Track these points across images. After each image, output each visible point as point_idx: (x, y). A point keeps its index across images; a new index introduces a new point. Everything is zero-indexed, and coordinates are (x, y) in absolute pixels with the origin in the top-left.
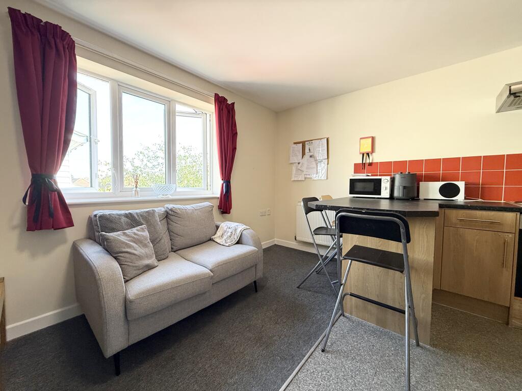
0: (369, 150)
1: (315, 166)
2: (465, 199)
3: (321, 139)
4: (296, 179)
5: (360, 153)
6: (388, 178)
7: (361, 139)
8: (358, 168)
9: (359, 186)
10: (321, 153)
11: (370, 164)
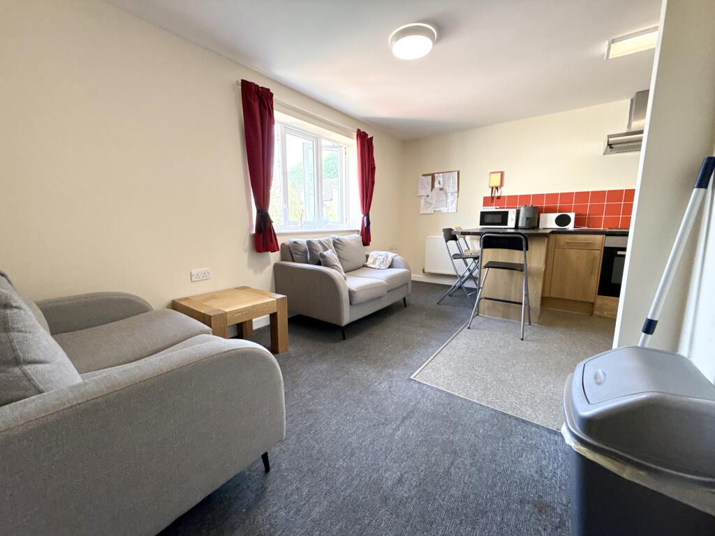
0: (498, 184)
1: (445, 199)
2: (575, 227)
3: (451, 172)
4: (425, 212)
5: (490, 187)
6: (515, 210)
7: (491, 173)
8: (487, 201)
9: (488, 219)
10: (451, 187)
11: (499, 198)
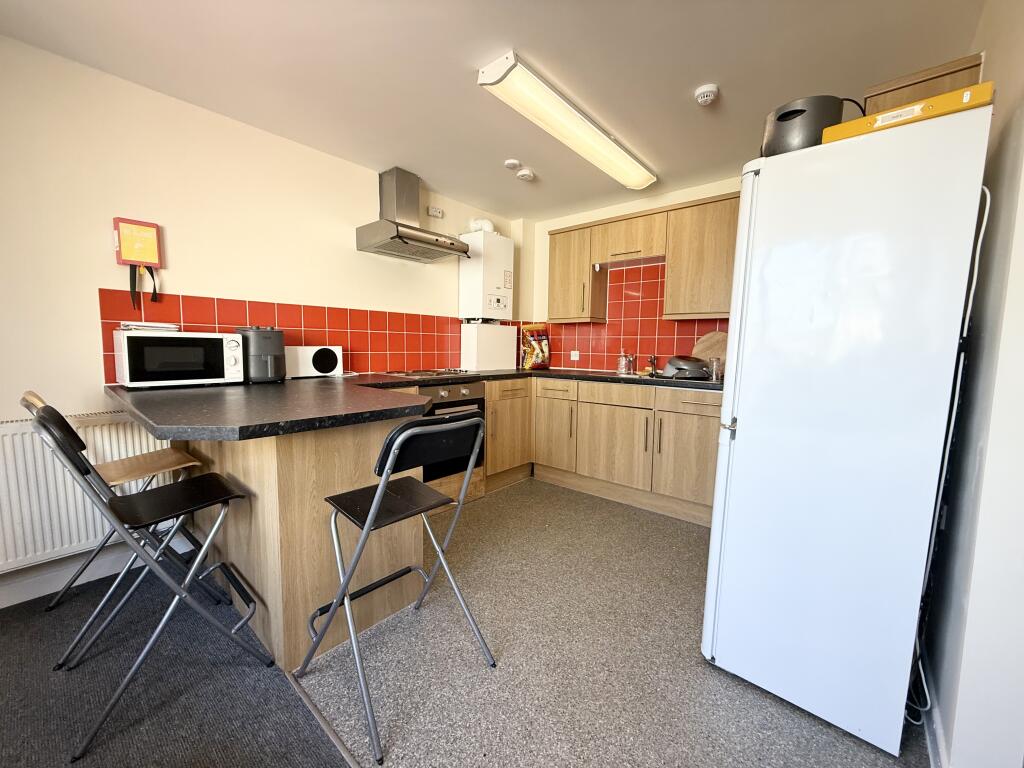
5: (123, 263)
6: (239, 337)
8: (115, 306)
9: (153, 359)
11: (156, 298)
